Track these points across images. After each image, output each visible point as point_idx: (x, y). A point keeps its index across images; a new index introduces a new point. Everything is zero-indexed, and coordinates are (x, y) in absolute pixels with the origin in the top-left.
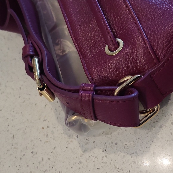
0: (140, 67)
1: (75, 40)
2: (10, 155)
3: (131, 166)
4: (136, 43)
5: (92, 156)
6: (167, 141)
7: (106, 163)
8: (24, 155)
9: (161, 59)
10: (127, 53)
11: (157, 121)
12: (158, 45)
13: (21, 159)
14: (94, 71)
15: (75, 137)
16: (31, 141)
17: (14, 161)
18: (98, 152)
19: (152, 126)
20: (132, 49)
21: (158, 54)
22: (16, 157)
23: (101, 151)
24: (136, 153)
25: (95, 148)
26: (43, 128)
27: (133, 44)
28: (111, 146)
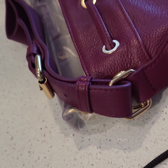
0: (134, 64)
1: (76, 42)
2: (8, 155)
3: (124, 161)
4: (130, 42)
5: (87, 153)
6: (159, 136)
7: (100, 159)
8: (21, 155)
9: (153, 56)
10: (122, 51)
11: (149, 118)
12: (150, 44)
13: (18, 159)
14: (92, 68)
15: (71, 135)
16: (29, 141)
17: (11, 161)
18: (93, 149)
19: (145, 123)
20: (127, 48)
21: (150, 52)
22: (13, 158)
23: (95, 147)
24: (129, 148)
25: (90, 145)
26: (41, 129)
27: (128, 43)
28: (106, 143)
